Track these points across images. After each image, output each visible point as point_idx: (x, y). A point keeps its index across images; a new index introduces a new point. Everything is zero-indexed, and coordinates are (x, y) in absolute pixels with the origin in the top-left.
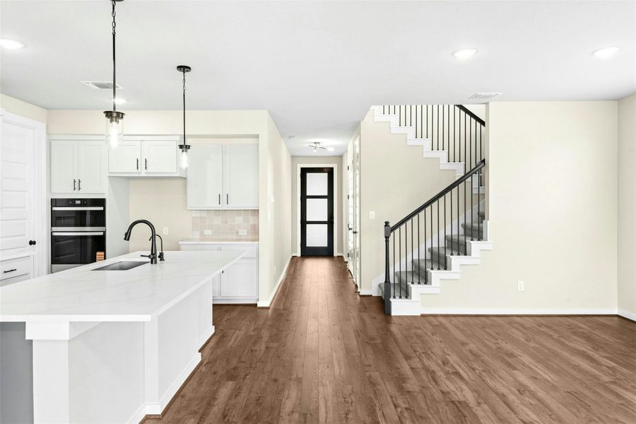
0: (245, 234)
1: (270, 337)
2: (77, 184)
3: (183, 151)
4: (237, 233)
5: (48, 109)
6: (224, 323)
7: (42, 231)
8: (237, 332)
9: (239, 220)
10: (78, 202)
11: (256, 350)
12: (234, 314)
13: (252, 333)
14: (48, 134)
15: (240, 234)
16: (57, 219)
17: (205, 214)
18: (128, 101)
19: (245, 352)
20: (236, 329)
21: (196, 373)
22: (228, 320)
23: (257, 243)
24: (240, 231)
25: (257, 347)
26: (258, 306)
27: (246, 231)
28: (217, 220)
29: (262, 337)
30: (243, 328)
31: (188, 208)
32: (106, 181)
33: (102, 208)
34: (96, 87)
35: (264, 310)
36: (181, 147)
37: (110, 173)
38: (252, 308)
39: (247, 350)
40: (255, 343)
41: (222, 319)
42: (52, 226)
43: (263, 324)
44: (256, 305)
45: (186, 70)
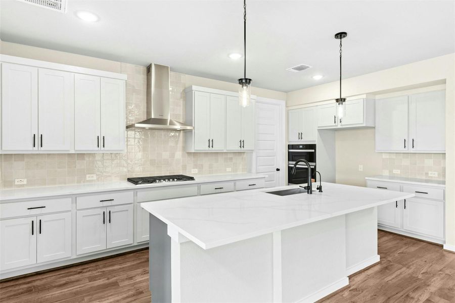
0: (437, 176)
1: (441, 289)
2: (300, 136)
3: (339, 104)
4: (427, 174)
5: (286, 92)
6: (396, 255)
7: (283, 163)
8: (404, 269)
9: (429, 162)
10: (301, 147)
11: (412, 298)
12: (413, 249)
13: (420, 276)
14: (287, 107)
15: (430, 175)
16: (292, 157)
17: (394, 156)
18: (324, 76)
19: (399, 295)
20: (404, 266)
21: (338, 295)
22: (402, 253)
23: (443, 186)
24: (430, 172)
25: (416, 295)
26: (445, 248)
27: (436, 173)
28: (406, 162)
29: (428, 285)
30: (413, 268)
31: (376, 151)
32: (316, 133)
33: (313, 151)
34: (298, 71)
35: (450, 254)
36: (337, 100)
37: (319, 127)
38: (437, 249)
39: (402, 293)
40: (416, 289)
41: (397, 250)
42: (289, 161)
43: (440, 271)
44: (442, 246)
45: (343, 35)
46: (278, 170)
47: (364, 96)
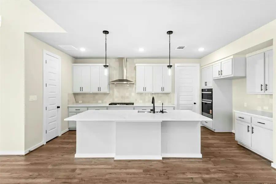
2: (206, 84)
7: (198, 100)
10: (206, 90)
14: (200, 67)
31: (247, 93)
32: (213, 82)
33: (211, 93)
37: (214, 78)
42: (202, 98)
45: (171, 32)
46: (195, 103)
47: (232, 57)
